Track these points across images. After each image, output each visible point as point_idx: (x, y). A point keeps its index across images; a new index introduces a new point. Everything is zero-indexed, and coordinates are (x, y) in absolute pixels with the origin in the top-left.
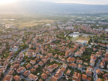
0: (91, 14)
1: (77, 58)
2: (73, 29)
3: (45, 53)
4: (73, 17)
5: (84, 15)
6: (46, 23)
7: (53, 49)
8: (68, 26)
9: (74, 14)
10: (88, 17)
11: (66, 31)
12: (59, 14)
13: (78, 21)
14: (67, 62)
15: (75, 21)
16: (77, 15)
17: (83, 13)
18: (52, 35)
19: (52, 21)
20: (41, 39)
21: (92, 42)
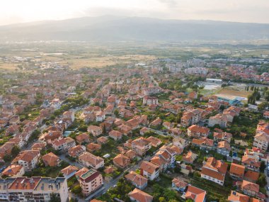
0: (255, 44)
1: (216, 129)
2: (205, 73)
3: (129, 114)
4: (207, 50)
6: (137, 61)
7: (150, 109)
8: (191, 67)
9: (208, 45)
10: (247, 51)
11: (186, 77)
12: (171, 46)
13: (218, 58)
14: (186, 136)
15: (212, 58)
16: (217, 46)
18: (150, 83)
19: (153, 58)
20: (121, 90)
21: (258, 99)
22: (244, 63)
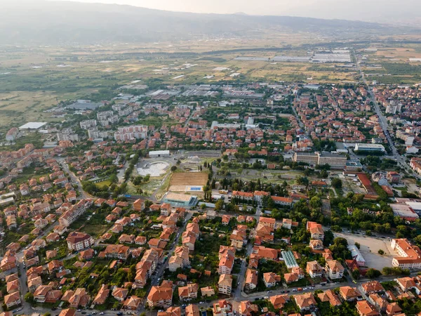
1: (179, 276)
2: (144, 135)
3: (53, 295)
4: (135, 69)
5: (173, 56)
7: (84, 261)
8: (121, 123)
10: (188, 65)
11: (118, 150)
12: (75, 59)
13: (155, 89)
15: (147, 90)
17: (170, 48)
18: (65, 182)
19: (49, 99)
22: (189, 99)
